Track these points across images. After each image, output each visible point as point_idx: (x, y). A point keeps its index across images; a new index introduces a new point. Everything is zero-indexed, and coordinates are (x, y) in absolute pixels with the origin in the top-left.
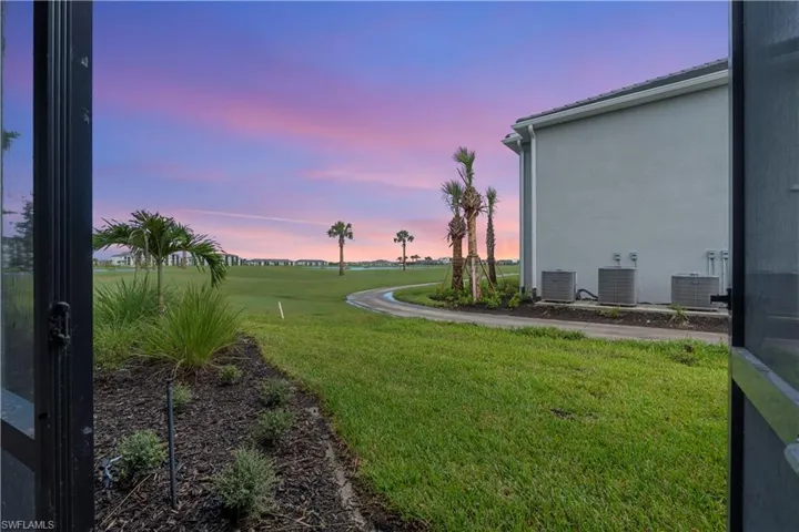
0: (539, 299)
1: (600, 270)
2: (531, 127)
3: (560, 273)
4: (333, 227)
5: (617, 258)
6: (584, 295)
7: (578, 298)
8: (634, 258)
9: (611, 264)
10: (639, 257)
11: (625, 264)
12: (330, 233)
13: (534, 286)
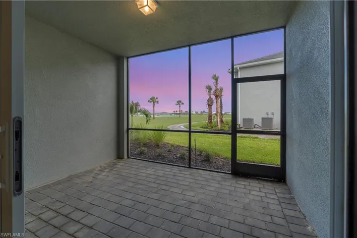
0: (242, 128)
1: (262, 118)
2: (238, 68)
3: (249, 119)
4: (151, 99)
5: (267, 114)
6: (256, 126)
7: (255, 128)
8: (273, 114)
9: (266, 116)
10: (274, 114)
11: (270, 116)
12: (149, 101)
13: (239, 123)
